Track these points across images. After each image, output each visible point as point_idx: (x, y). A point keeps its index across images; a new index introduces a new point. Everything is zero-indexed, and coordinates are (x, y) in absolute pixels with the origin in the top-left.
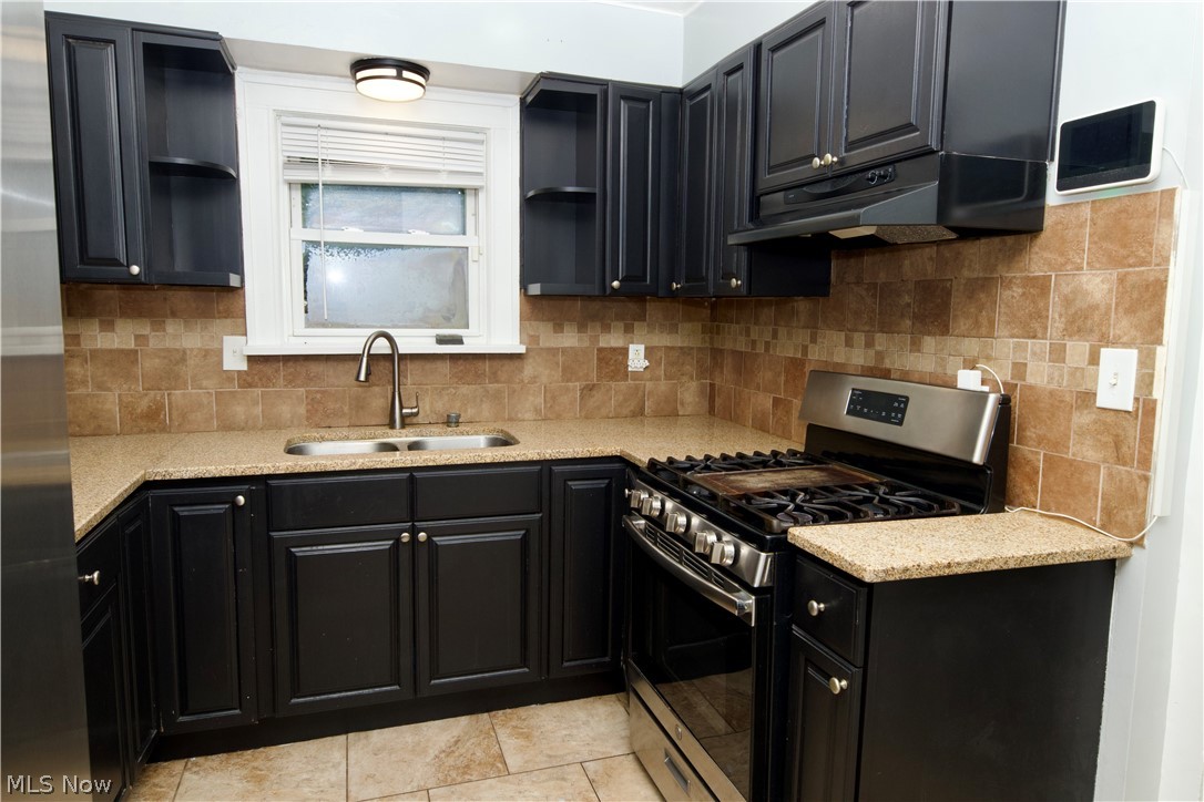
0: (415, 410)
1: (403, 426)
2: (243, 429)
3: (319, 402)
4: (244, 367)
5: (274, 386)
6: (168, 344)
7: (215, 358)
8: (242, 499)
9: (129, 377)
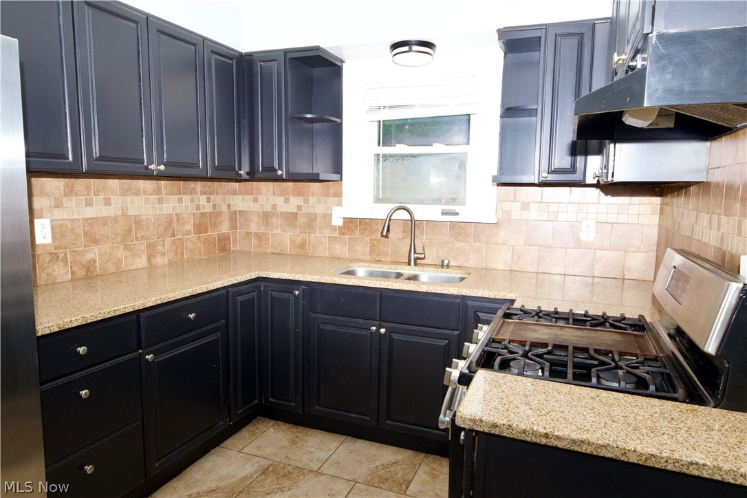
0: (423, 256)
1: (416, 264)
3: (376, 246)
4: (341, 224)
5: (354, 235)
6: (310, 210)
7: (329, 219)
8: (297, 292)
9: (294, 226)
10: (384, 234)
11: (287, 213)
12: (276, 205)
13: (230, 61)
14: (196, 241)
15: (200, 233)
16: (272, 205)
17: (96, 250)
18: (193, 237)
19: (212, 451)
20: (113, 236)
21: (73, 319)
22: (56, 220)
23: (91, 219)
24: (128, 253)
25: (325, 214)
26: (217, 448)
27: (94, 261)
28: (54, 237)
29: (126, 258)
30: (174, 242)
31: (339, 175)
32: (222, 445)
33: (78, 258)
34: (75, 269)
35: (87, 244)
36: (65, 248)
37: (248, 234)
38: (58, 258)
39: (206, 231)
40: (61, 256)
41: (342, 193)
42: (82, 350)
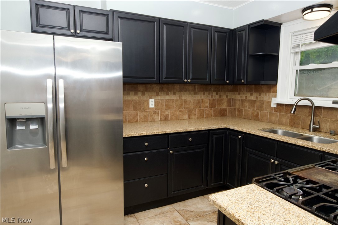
0: (318, 127)
1: (313, 131)
2: (274, 123)
3: (293, 119)
4: (276, 106)
5: (282, 113)
6: (261, 99)
7: (270, 103)
8: (240, 137)
9: (254, 107)
10: (292, 112)
11: (251, 100)
12: (247, 96)
13: (225, 34)
14: (210, 110)
15: (212, 107)
16: (245, 96)
17: (169, 111)
18: (209, 109)
19: (200, 197)
20: (176, 106)
21: (144, 133)
22: (157, 100)
23: (168, 100)
24: (181, 113)
25: (268, 101)
26: (202, 196)
27: (168, 115)
28: (155, 105)
29: (180, 115)
30: (200, 110)
31: (276, 82)
32: (204, 196)
33: (163, 113)
34: (161, 117)
35: (166, 108)
36: (159, 110)
37: (235, 109)
38: (156, 113)
39: (215, 107)
40: (157, 112)
41: (277, 91)
42: (146, 144)
